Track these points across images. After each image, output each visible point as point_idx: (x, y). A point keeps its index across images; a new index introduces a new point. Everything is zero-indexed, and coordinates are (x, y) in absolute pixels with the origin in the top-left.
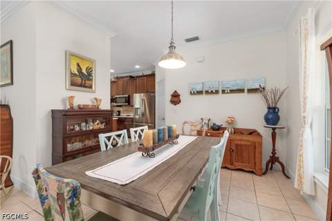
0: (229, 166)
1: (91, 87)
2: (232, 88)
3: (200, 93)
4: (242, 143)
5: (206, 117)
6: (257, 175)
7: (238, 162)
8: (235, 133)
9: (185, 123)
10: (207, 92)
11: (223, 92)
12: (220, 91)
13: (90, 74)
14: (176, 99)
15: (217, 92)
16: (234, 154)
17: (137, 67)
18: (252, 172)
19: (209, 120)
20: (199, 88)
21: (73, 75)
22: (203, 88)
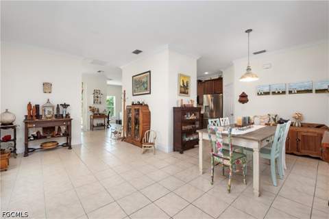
0: (295, 153)
1: (187, 93)
2: (300, 89)
3: (267, 93)
4: (309, 134)
5: (273, 114)
6: (323, 160)
7: (304, 149)
8: (302, 126)
9: (255, 116)
10: (274, 93)
11: (290, 92)
12: (287, 92)
13: (187, 86)
14: (244, 99)
15: (284, 93)
16: (300, 143)
17: (206, 73)
18: (319, 159)
19: (276, 116)
20: (266, 90)
21: (181, 87)
22: (270, 90)
